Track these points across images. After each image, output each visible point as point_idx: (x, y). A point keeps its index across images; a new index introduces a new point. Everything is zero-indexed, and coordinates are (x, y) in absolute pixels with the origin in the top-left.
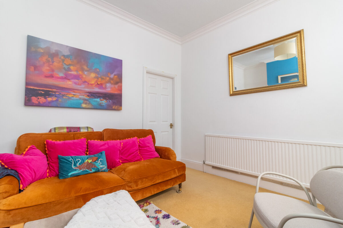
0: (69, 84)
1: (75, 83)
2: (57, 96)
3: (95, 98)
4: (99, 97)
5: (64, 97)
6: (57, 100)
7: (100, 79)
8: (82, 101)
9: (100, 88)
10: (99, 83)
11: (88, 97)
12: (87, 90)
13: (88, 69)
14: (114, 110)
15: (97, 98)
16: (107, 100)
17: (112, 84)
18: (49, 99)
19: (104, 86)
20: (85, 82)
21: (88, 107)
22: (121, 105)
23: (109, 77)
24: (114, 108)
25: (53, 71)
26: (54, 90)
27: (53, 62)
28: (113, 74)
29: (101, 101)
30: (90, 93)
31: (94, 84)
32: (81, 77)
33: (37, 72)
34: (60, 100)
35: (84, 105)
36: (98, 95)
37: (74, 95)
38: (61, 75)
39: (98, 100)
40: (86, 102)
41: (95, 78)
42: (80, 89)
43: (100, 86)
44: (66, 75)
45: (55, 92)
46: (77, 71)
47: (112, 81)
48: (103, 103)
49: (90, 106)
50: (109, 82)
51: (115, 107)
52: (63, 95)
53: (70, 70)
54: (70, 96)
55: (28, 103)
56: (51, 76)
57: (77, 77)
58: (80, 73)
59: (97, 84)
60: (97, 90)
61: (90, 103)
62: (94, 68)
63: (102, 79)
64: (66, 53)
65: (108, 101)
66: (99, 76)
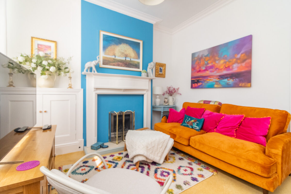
0: (208, 73)
1: (211, 72)
2: (202, 82)
3: (224, 79)
4: (227, 78)
5: (205, 82)
6: (202, 84)
7: (227, 63)
8: (214, 83)
9: (227, 70)
10: (227, 66)
11: (219, 79)
12: (218, 74)
13: (219, 58)
14: (241, 87)
15: (225, 79)
16: (233, 79)
17: (239, 63)
18: (199, 84)
19: (231, 68)
20: (217, 69)
21: (218, 87)
22: (249, 81)
23: (235, 58)
24: (240, 85)
25: (200, 68)
26: (201, 79)
27: (200, 62)
28: (240, 54)
29: (228, 80)
30: (220, 76)
31: (223, 68)
32: (214, 66)
33: (194, 71)
34: (203, 84)
35: (216, 86)
36: (226, 76)
37: (210, 79)
38: (204, 68)
39: (226, 80)
40: (217, 83)
41: (223, 63)
42: (213, 75)
43: (228, 68)
44: (206, 68)
45: (201, 80)
46: (212, 62)
47: (239, 61)
48: (230, 82)
49: (220, 86)
50: (236, 62)
51: (242, 84)
52: (205, 81)
53: (208, 64)
54: (208, 81)
56: (200, 71)
57: (211, 67)
58: (214, 63)
59: (225, 67)
60: (225, 72)
61: (220, 84)
62: (222, 56)
63: (229, 62)
64: (206, 53)
65: (235, 80)
66: (227, 60)
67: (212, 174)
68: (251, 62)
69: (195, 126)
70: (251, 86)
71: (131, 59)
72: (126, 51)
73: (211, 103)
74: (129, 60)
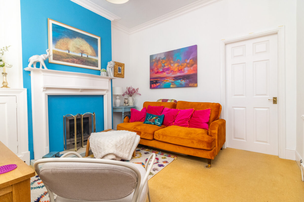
0: (165, 74)
1: (167, 73)
2: (160, 82)
3: (178, 80)
4: (180, 79)
5: (163, 83)
6: (160, 85)
7: (180, 66)
8: (170, 83)
9: (180, 73)
10: (180, 69)
11: (174, 80)
12: (173, 76)
13: (173, 62)
14: (191, 87)
15: (179, 80)
16: (185, 80)
17: (188, 67)
18: (157, 85)
19: (183, 71)
20: (172, 71)
21: (174, 87)
22: (196, 82)
23: (186, 63)
24: (190, 85)
25: (158, 69)
26: (159, 79)
27: (158, 65)
28: (189, 59)
29: (181, 81)
30: (175, 77)
31: (177, 71)
32: (170, 68)
33: (153, 72)
34: (161, 84)
35: (172, 86)
36: (179, 78)
37: (167, 80)
38: (161, 70)
39: (179, 81)
40: (173, 83)
41: (177, 66)
42: (169, 76)
43: (180, 71)
44: (163, 70)
45: (159, 80)
46: (168, 65)
47: (188, 65)
48: (182, 83)
49: (175, 86)
50: (186, 66)
51: (191, 84)
52: (162, 82)
53: (165, 66)
54: (165, 81)
55: (151, 88)
56: (158, 72)
57: (168, 69)
58: (169, 66)
59: (178, 70)
60: (179, 74)
61: (175, 84)
62: (176, 60)
63: (182, 65)
64: (163, 57)
65: (186, 81)
66: (180, 64)
67: (173, 159)
68: (197, 67)
69: (157, 122)
70: (197, 86)
71: (88, 56)
72: (81, 46)
73: (169, 101)
74: (86, 56)
